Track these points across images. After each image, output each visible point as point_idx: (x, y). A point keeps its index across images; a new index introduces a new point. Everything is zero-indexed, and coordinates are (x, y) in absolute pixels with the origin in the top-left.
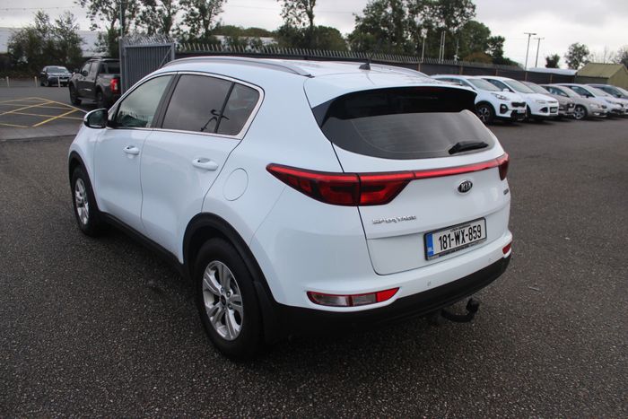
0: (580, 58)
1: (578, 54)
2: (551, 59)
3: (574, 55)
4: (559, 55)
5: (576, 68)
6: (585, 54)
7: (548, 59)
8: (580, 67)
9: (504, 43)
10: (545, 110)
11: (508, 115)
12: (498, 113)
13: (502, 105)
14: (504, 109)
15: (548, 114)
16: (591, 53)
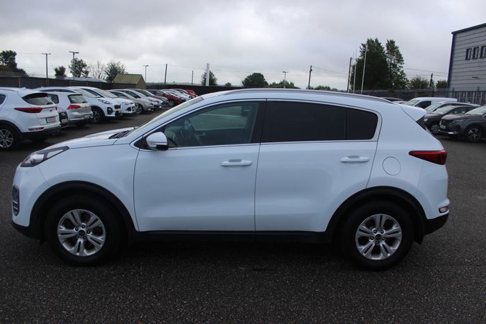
0: (81, 69)
1: (78, 66)
2: (58, 69)
3: (76, 66)
4: (64, 67)
5: (79, 77)
6: (84, 66)
7: (56, 70)
8: (82, 76)
9: (16, 57)
10: (129, 109)
11: (113, 115)
12: (107, 115)
13: (108, 108)
14: (110, 111)
15: (131, 112)
16: (88, 65)
